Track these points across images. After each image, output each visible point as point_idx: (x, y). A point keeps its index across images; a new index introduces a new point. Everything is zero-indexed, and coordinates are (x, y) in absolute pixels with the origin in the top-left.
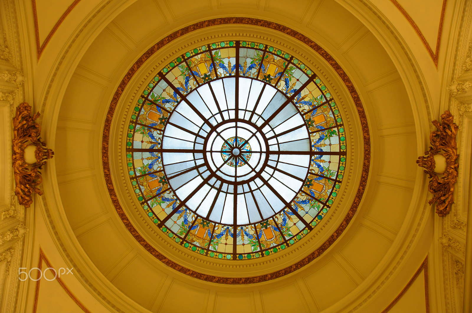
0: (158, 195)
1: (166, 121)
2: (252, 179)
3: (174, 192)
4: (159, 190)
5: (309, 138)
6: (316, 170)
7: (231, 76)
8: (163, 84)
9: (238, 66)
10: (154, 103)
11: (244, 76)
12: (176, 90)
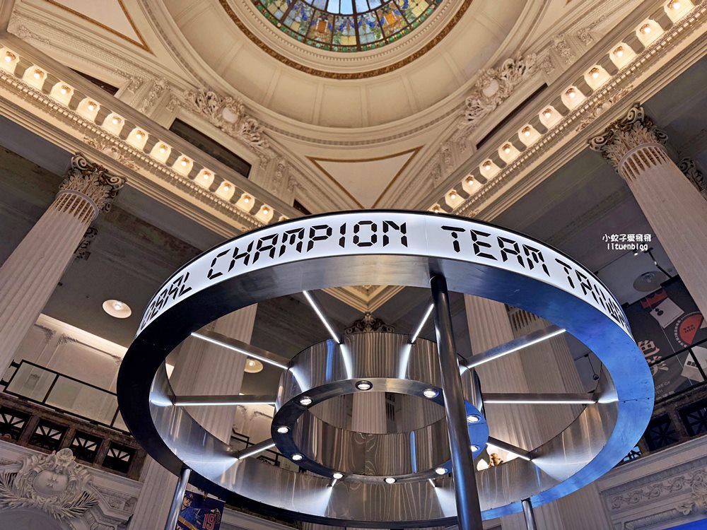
0: (333, 30)
3: (340, 15)
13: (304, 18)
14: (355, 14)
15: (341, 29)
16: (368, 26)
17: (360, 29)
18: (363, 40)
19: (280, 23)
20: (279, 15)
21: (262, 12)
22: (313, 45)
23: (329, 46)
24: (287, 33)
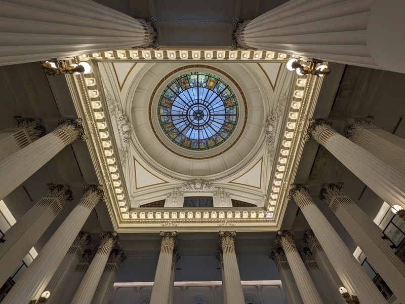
0: (228, 99)
1: (224, 125)
2: (192, 105)
3: (222, 100)
4: (228, 101)
5: (172, 121)
6: (168, 109)
7: (201, 140)
8: (224, 137)
9: (199, 143)
10: (228, 131)
11: (196, 140)
12: (220, 135)
13: (230, 110)
14: (218, 95)
15: (226, 97)
16: (219, 89)
17: (221, 91)
18: (224, 87)
19: (237, 115)
20: (235, 117)
21: (237, 122)
22: (237, 101)
23: (234, 96)
24: (238, 111)
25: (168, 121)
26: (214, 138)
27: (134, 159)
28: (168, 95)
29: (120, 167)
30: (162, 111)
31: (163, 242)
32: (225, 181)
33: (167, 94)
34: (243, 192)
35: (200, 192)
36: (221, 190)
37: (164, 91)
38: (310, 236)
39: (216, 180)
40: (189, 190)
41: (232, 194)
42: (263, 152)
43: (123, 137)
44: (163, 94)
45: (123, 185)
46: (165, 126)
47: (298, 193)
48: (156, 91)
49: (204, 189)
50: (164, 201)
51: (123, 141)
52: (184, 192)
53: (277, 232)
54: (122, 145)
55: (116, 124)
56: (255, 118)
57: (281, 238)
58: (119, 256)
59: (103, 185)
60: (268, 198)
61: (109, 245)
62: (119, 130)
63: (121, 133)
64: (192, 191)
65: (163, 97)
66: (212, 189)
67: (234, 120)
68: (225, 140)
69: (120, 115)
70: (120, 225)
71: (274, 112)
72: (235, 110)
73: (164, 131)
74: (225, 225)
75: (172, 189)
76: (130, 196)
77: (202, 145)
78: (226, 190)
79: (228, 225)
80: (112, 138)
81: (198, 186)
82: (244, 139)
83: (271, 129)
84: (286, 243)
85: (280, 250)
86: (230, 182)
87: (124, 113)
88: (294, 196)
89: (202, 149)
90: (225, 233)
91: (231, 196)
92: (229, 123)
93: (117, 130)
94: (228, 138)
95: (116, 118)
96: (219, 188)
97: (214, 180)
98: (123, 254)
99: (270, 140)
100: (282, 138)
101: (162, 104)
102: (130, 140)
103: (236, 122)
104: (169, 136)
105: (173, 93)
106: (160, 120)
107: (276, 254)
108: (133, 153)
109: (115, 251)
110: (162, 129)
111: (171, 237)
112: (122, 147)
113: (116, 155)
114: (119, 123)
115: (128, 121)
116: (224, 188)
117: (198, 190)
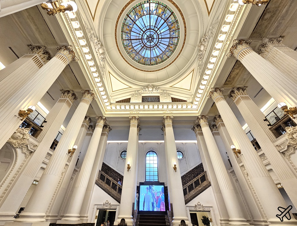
1: (168, 46)
2: (145, 31)
3: (168, 25)
4: (172, 25)
5: (132, 44)
6: (129, 35)
7: (152, 58)
8: (168, 55)
9: (151, 60)
10: (171, 50)
11: (149, 58)
12: (165, 54)
13: (174, 33)
14: (165, 21)
15: (171, 22)
16: (166, 16)
17: (168, 17)
18: (170, 13)
19: (178, 38)
20: (176, 39)
22: (179, 26)
23: (177, 22)
24: (179, 34)
25: (129, 44)
26: (161, 56)
27: (109, 72)
28: (128, 23)
29: (101, 78)
30: (124, 36)
31: (131, 122)
32: (168, 86)
33: (127, 21)
34: (179, 93)
35: (151, 93)
36: (165, 92)
37: (125, 19)
38: (218, 119)
39: (162, 85)
40: (144, 92)
41: (172, 94)
42: (195, 66)
43: (100, 57)
44: (124, 21)
45: (105, 90)
46: (127, 48)
47: (215, 93)
48: (119, 20)
49: (154, 91)
50: (130, 99)
51: (100, 61)
52: (142, 93)
53: (198, 116)
54: (100, 63)
55: (94, 48)
56: (191, 39)
57: (200, 120)
58: (108, 128)
59: (93, 90)
60: (195, 96)
61: (101, 123)
62: (97, 52)
63: (99, 55)
64: (147, 92)
65: (124, 24)
66: (159, 91)
67: (176, 41)
68: (168, 57)
69: (96, 41)
70: (106, 113)
71: (207, 34)
72: (177, 33)
73: (127, 52)
74: (167, 112)
75: (134, 91)
76: (109, 96)
77: (153, 62)
78: (168, 92)
79: (169, 112)
80: (94, 59)
81: (151, 89)
82: (182, 56)
83: (202, 48)
84: (202, 122)
85: (199, 126)
86: (171, 87)
87: (98, 39)
88: (212, 95)
89: (152, 65)
90: (167, 117)
91: (171, 95)
92: (172, 44)
93: (96, 53)
94: (170, 56)
95: (94, 43)
96: (164, 90)
97: (160, 85)
98: (110, 127)
99: (201, 57)
100: (210, 55)
101: (124, 31)
102: (105, 59)
103: (177, 43)
104: (130, 55)
105: (131, 21)
106: (123, 44)
107: (196, 128)
108: (108, 68)
109: (105, 126)
110: (125, 50)
111: (136, 119)
112: (101, 65)
113: (98, 71)
114: (96, 47)
115: (102, 45)
116: (167, 90)
117: (150, 92)
